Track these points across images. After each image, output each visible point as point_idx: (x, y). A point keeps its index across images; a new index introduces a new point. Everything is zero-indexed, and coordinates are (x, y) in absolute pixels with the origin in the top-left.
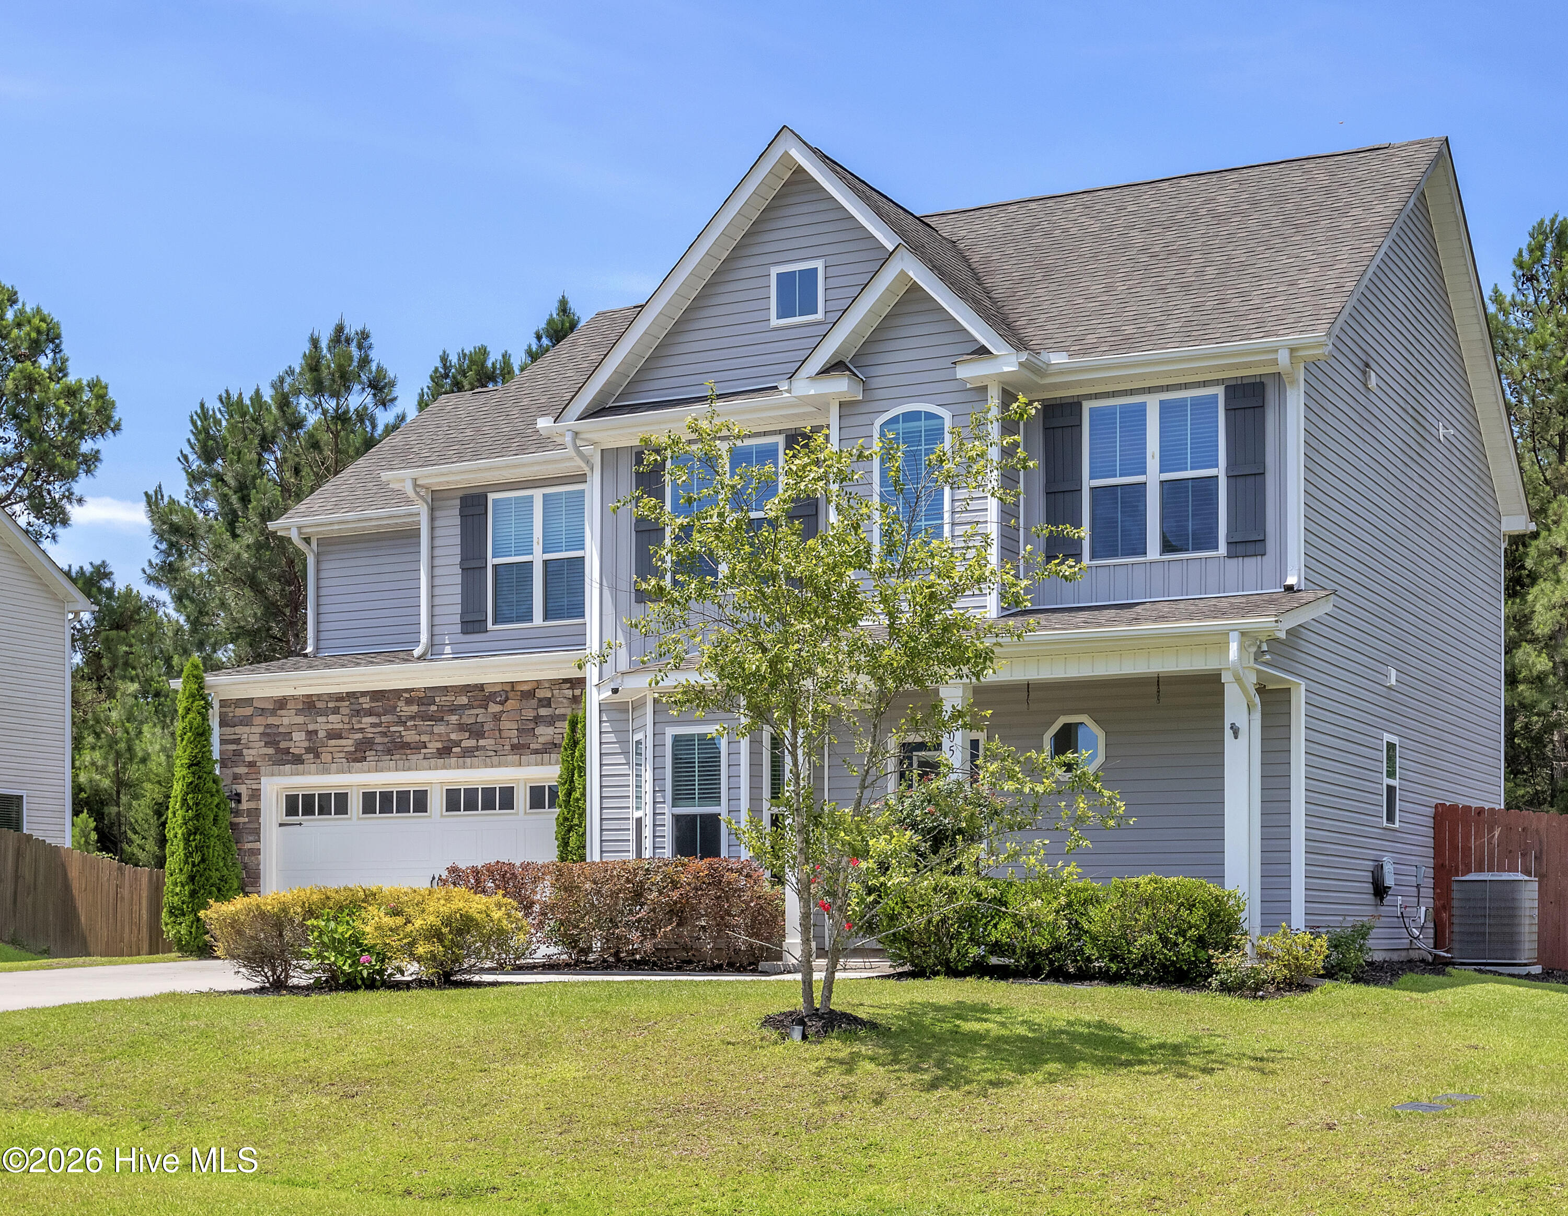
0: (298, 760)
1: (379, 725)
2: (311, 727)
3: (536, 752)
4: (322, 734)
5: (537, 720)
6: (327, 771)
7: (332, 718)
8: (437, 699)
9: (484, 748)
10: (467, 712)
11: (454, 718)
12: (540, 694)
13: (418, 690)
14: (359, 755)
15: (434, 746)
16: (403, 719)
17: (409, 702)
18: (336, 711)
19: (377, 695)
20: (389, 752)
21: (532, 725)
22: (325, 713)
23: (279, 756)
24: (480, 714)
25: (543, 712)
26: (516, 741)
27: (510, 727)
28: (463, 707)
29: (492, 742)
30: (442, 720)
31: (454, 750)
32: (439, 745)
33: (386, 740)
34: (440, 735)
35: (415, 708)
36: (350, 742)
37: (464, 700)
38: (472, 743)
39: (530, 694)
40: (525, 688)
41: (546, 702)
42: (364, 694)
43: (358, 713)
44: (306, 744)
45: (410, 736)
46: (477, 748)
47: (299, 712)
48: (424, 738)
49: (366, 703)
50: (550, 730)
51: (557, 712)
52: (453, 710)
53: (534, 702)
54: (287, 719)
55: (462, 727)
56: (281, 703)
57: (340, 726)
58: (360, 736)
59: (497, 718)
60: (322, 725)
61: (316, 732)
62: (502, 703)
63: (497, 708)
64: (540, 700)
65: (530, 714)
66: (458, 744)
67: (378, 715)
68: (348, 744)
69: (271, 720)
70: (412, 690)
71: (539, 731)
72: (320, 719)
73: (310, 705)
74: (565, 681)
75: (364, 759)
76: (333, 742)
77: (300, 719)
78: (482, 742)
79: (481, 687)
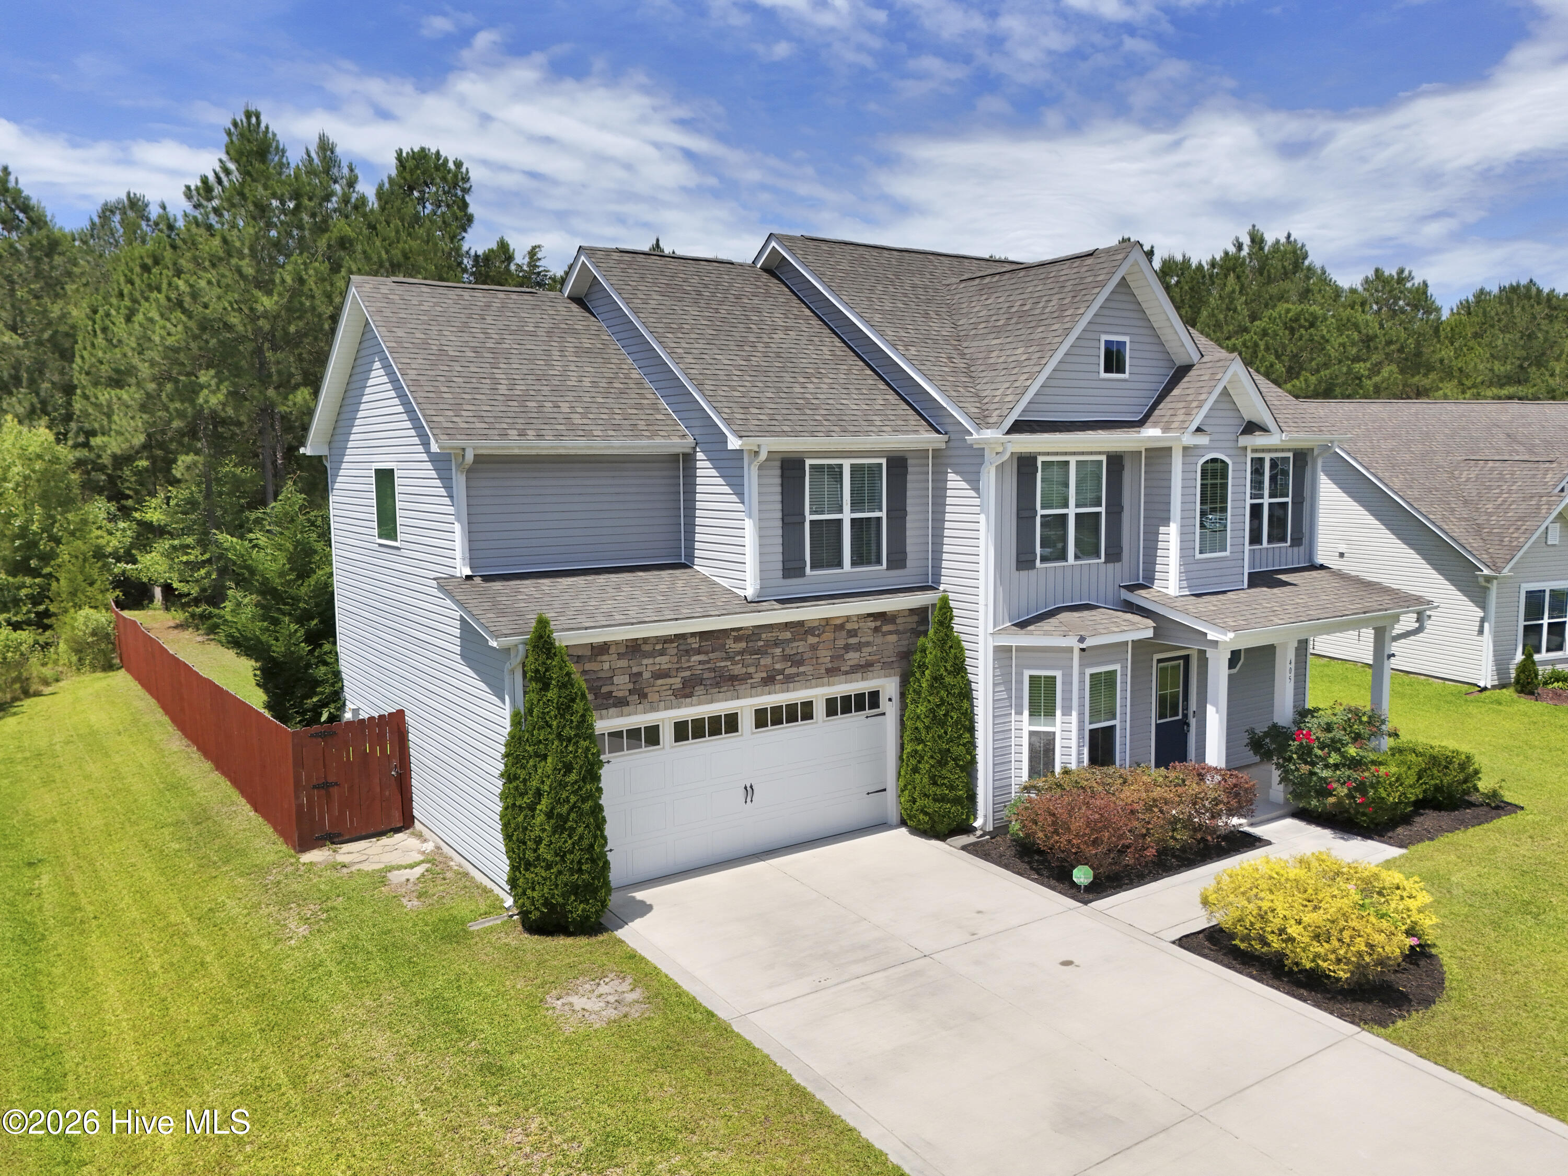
0: (621, 703)
1: (708, 662)
2: (635, 670)
3: (846, 673)
4: (647, 675)
5: (847, 648)
6: (654, 709)
7: (658, 660)
8: (764, 636)
9: (804, 673)
10: (791, 645)
11: (778, 651)
12: (849, 626)
13: (746, 628)
14: (688, 691)
15: (758, 676)
16: (731, 655)
17: (737, 639)
18: (662, 653)
19: (703, 635)
20: (717, 685)
21: (843, 652)
22: (652, 654)
23: (599, 701)
24: (801, 646)
25: (853, 641)
26: (830, 665)
27: (825, 655)
28: (789, 641)
29: (811, 668)
30: (767, 653)
31: (778, 678)
32: (764, 675)
33: (713, 675)
34: (765, 666)
35: (743, 645)
36: (678, 680)
37: (788, 635)
38: (794, 670)
39: (841, 627)
40: (838, 622)
41: (853, 633)
42: (693, 635)
43: (688, 652)
44: (631, 686)
45: (738, 670)
46: (798, 675)
47: (620, 656)
48: (752, 670)
49: (695, 643)
50: (857, 655)
51: (863, 640)
52: (776, 643)
53: (844, 633)
54: (606, 664)
55: (786, 658)
56: (601, 649)
57: (669, 666)
58: (688, 673)
59: (814, 648)
60: (647, 666)
61: (640, 674)
62: (819, 636)
63: (816, 640)
64: (849, 631)
65: (841, 643)
66: (782, 672)
67: (707, 653)
68: (676, 682)
69: (588, 667)
70: (740, 629)
71: (847, 657)
72: (645, 662)
73: (634, 648)
74: (870, 615)
75: (690, 695)
76: (660, 682)
77: (623, 663)
78: (802, 669)
79: (801, 623)
